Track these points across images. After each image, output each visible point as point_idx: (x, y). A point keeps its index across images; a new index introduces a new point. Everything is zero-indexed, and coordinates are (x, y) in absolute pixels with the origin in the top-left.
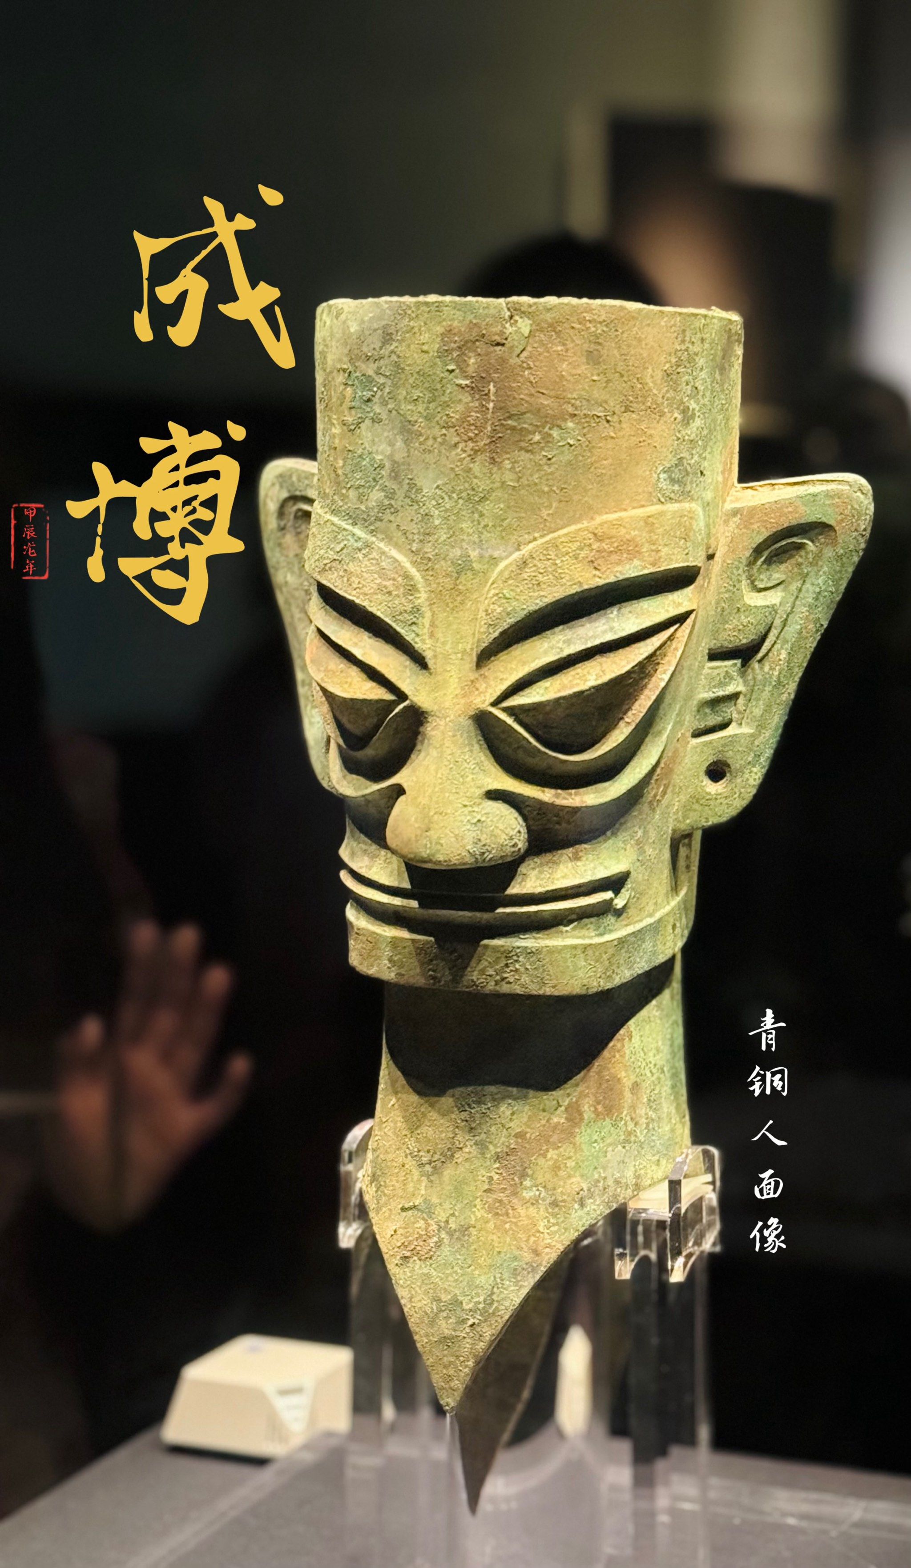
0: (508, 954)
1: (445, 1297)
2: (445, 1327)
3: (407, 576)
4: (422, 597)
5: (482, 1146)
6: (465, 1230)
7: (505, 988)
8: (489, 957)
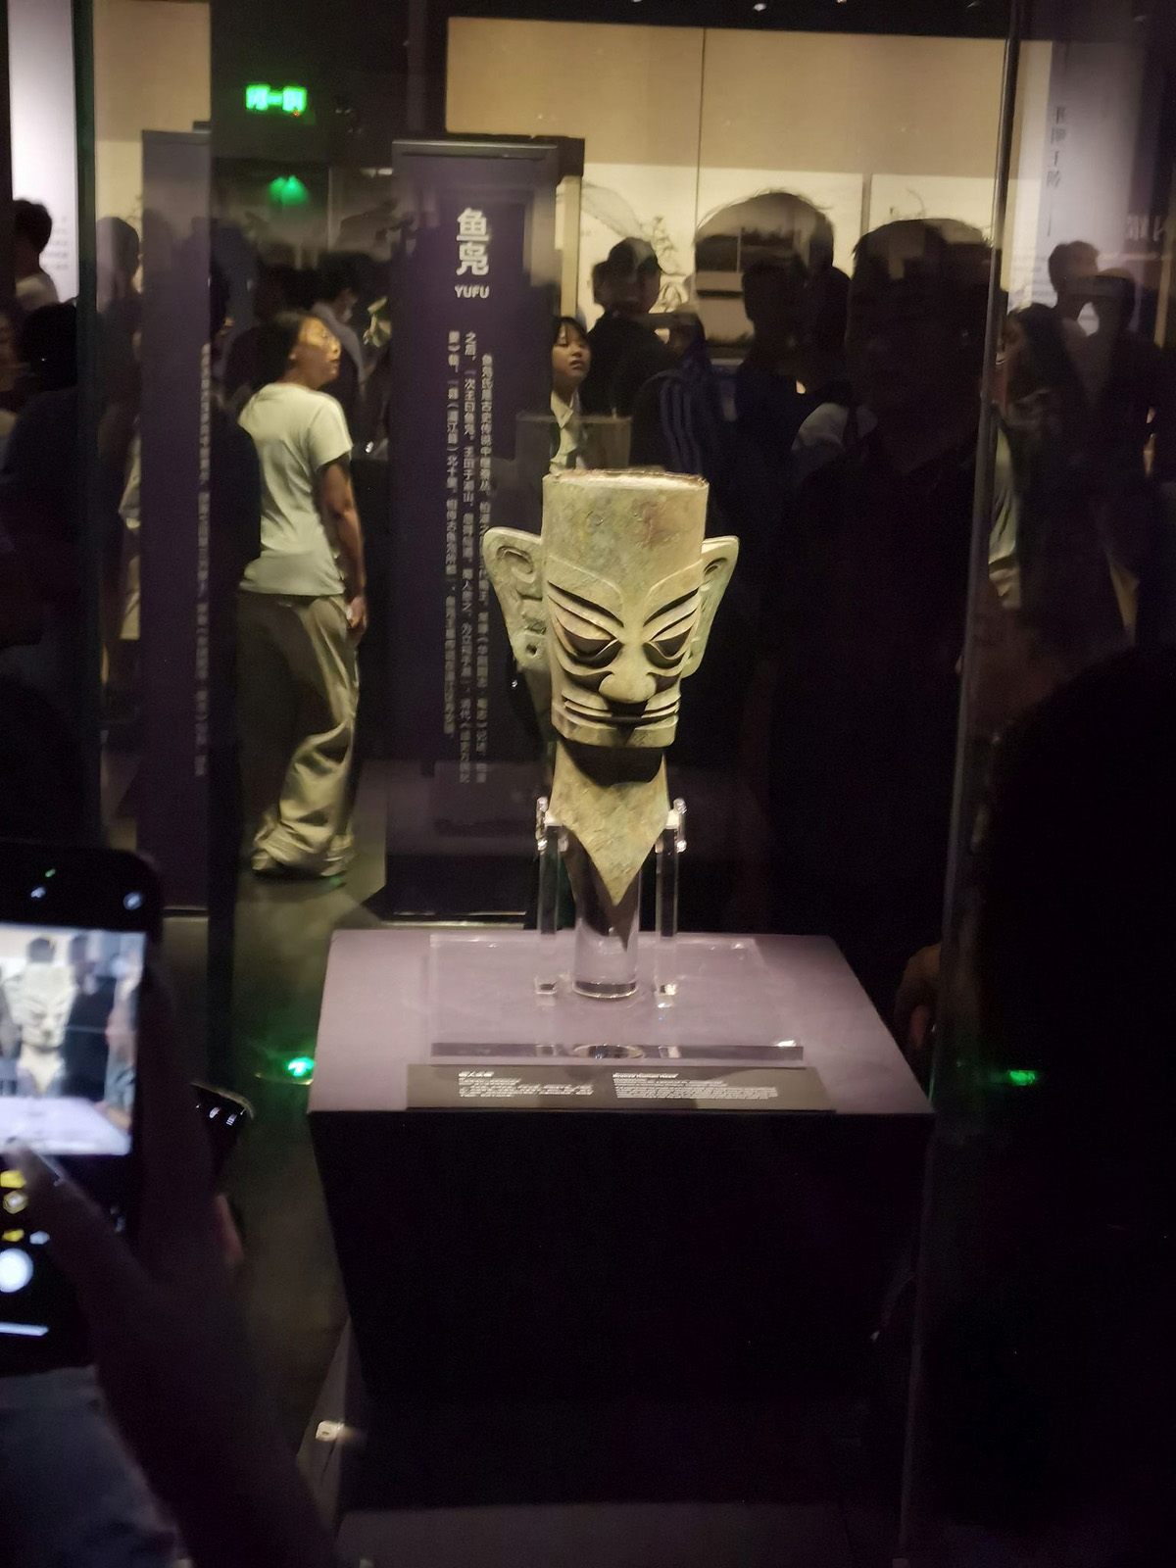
0: (645, 732)
1: (616, 863)
2: (616, 873)
3: (617, 593)
4: (622, 601)
5: (626, 805)
6: (621, 837)
7: (643, 745)
8: (638, 734)
